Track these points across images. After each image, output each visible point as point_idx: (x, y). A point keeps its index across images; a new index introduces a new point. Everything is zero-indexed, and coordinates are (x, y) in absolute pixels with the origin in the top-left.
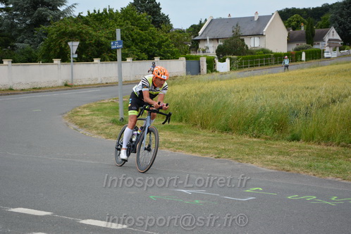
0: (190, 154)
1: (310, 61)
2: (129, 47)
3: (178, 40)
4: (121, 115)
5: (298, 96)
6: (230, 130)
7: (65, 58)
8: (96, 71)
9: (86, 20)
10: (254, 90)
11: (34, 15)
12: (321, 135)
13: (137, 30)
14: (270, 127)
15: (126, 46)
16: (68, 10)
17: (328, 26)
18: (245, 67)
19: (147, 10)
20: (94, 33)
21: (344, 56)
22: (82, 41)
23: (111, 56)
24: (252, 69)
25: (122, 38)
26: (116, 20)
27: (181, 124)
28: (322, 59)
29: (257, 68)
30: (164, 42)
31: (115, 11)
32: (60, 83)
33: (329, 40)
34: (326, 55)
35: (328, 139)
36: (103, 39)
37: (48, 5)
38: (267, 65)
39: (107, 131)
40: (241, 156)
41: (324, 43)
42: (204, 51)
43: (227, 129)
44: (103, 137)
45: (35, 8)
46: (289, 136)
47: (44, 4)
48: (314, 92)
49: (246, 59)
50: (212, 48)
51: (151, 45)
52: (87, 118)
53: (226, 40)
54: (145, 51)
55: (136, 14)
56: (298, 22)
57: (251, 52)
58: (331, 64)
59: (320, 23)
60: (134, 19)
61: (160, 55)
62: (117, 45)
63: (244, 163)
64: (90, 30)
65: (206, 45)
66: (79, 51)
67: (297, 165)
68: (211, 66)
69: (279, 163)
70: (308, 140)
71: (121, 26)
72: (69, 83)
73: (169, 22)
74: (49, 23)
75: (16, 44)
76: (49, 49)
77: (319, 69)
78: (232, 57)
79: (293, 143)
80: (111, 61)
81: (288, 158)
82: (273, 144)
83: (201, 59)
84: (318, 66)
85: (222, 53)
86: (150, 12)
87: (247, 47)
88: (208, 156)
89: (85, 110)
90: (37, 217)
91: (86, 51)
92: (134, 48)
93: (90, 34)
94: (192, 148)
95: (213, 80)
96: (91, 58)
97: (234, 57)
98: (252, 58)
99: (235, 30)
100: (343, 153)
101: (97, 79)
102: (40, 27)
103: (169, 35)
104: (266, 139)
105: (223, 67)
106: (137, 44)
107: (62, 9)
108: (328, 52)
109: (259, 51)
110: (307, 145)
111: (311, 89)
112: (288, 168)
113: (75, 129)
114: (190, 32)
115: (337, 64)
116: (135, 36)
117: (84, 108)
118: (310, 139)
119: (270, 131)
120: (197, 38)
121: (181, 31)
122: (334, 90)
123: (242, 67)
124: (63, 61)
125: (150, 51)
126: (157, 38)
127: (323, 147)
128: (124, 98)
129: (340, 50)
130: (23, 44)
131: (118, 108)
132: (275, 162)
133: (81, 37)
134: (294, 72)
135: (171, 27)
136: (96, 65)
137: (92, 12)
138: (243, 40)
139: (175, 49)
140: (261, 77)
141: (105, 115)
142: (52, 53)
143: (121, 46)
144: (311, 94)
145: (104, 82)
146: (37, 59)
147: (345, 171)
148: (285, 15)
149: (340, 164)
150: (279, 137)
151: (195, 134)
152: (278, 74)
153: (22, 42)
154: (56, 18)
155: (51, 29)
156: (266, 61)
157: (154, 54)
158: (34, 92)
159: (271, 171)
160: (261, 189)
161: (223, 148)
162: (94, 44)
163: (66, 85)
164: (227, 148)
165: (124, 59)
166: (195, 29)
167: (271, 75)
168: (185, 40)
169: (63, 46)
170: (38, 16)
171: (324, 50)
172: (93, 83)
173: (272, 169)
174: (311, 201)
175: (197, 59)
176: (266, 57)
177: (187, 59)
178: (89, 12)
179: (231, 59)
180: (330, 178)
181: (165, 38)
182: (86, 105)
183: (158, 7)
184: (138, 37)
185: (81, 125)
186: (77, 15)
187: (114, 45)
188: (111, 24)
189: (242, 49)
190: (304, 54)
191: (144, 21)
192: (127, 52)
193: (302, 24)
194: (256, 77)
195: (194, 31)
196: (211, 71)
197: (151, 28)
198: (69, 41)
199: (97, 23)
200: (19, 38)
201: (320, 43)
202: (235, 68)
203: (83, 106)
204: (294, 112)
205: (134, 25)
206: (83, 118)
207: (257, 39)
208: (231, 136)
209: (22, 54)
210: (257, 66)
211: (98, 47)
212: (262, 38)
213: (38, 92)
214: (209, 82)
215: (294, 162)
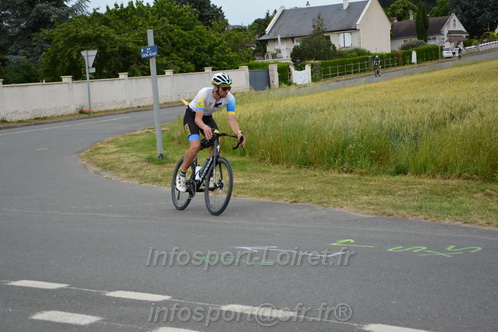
0: (256, 199)
1: (424, 64)
2: (167, 54)
3: (236, 41)
4: (159, 150)
5: (405, 113)
6: (311, 163)
7: (78, 74)
8: (123, 90)
9: (106, 19)
10: (344, 107)
11: (31, 15)
12: (436, 165)
13: (178, 30)
14: (365, 156)
15: (162, 53)
16: (79, 6)
17: (446, 13)
18: (332, 76)
19: (191, 1)
20: (117, 37)
21: (471, 54)
22: (101, 49)
23: (143, 69)
24: (344, 77)
25: (156, 41)
26: (147, 17)
27: (244, 159)
28: (440, 60)
29: (348, 77)
30: (216, 45)
31: (145, 4)
32: (73, 109)
33: (450, 32)
34: (445, 54)
35: (446, 169)
36: (130, 45)
38: (364, 71)
39: (141, 173)
40: (326, 199)
41: (441, 37)
42: (274, 56)
43: (306, 163)
44: (135, 182)
45: (32, 5)
46: (392, 169)
48: (425, 106)
49: (334, 64)
50: (285, 51)
51: (199, 50)
52: (112, 156)
53: (305, 39)
54: (191, 59)
55: (176, 7)
56: (405, 8)
57: (341, 54)
58: (452, 67)
59: (435, 8)
60: (173, 15)
61: (212, 64)
62: (149, 52)
63: (331, 208)
64: (111, 32)
65: (277, 47)
66: (99, 63)
67: (403, 207)
68: (285, 76)
70: (418, 173)
71: (155, 25)
72: (86, 109)
73: (222, 16)
74: (52, 25)
75: (8, 57)
76: (54, 62)
77: (436, 74)
78: (312, 62)
79: (397, 177)
80: (144, 75)
81: (390, 199)
82: (371, 181)
83: (270, 67)
84: (434, 70)
85: (299, 57)
86: (196, 4)
87: (334, 48)
88: (281, 201)
89: (110, 146)
90: (47, 291)
91: (108, 63)
92: (175, 56)
93: (113, 39)
94: (259, 191)
95: (287, 96)
96: (114, 72)
97: (317, 62)
98: (342, 63)
99: (316, 24)
100: (466, 188)
101: (124, 102)
102: (39, 31)
103: (223, 35)
104: (361, 174)
105: (303, 77)
106: (178, 50)
107: (69, 5)
108: (448, 50)
109: (351, 52)
110: (417, 180)
111: (423, 102)
112: (390, 210)
113: (96, 172)
114: (253, 29)
115: (461, 66)
116: (175, 39)
118: (421, 171)
119: (365, 162)
120: (263, 38)
121: (240, 29)
122: (454, 103)
123: (328, 77)
124: (75, 78)
125: (198, 60)
126: (207, 40)
127: (438, 181)
128: (163, 126)
129: (465, 45)
130: (18, 57)
131: (155, 141)
132: (373, 204)
134: (400, 79)
135: (227, 24)
136: (123, 82)
137: (112, 7)
138: (328, 38)
139: (233, 55)
140: (354, 89)
141: (138, 151)
142: (59, 68)
143: (155, 54)
144: (422, 108)
145: (135, 105)
146: (38, 76)
147: (467, 211)
149: (462, 203)
150: (378, 170)
151: (264, 172)
152: (379, 83)
153: (16, 54)
154: (63, 18)
155: (56, 32)
156: (362, 66)
157: (204, 62)
158: (36, 124)
160: (352, 241)
161: (302, 188)
162: (119, 52)
163: (81, 112)
164: (307, 188)
165: (160, 72)
166: (261, 25)
167: (368, 85)
168: (247, 42)
169: (75, 57)
170: (37, 16)
171: (442, 47)
172: (119, 107)
173: (368, 214)
174: (419, 253)
175: (265, 67)
176: (362, 60)
177: (250, 67)
178: (108, 8)
179: (312, 66)
180: (447, 222)
181: (218, 40)
182: (110, 139)
184: (180, 40)
185: (105, 167)
186: (92, 12)
187: (145, 52)
188: (140, 23)
189: (327, 51)
190: (414, 54)
191: (188, 16)
192: (165, 62)
193: (411, 12)
194: (348, 90)
195: (259, 27)
196: (286, 83)
197: (197, 27)
198: (83, 50)
199: (121, 23)
200: (12, 49)
201: (437, 37)
202: (318, 77)
203: (106, 140)
204: (398, 135)
205: (173, 24)
206: (106, 157)
207: (348, 35)
208: (312, 172)
209: (17, 71)
210: (350, 73)
211: (123, 56)
212: (355, 34)
213: (42, 124)
214: (281, 99)
215: (398, 203)
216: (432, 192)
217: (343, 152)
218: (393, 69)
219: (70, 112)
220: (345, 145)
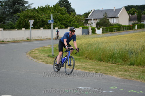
0: (83, 71)
1: (139, 29)
3: (78, 19)
4: (52, 53)
5: (134, 45)
6: (102, 60)
7: (27, 27)
8: (41, 33)
9: (37, 10)
10: (113, 42)
11: (14, 8)
12: (144, 63)
13: (60, 15)
14: (120, 59)
15: (55, 22)
16: (29, 6)
18: (109, 32)
19: (65, 6)
20: (41, 16)
22: (35, 20)
23: (48, 27)
24: (112, 32)
25: (53, 18)
26: (50, 10)
27: (80, 57)
29: (114, 32)
31: (50, 6)
32: (25, 38)
36: (45, 19)
37: (20, 4)
38: (119, 31)
39: (46, 60)
40: (107, 72)
42: (90, 25)
43: (100, 60)
44: (44, 63)
45: (14, 5)
46: (129, 63)
47: (18, 3)
48: (141, 43)
49: (110, 28)
50: (94, 23)
52: (37, 54)
53: (101, 20)
54: (64, 24)
55: (60, 8)
56: (134, 11)
57: (112, 25)
59: (144, 12)
60: (59, 10)
61: (70, 26)
62: (51, 21)
63: (109, 75)
64: (39, 15)
65: (91, 22)
66: (34, 24)
67: (133, 77)
68: (94, 31)
69: (125, 75)
70: (138, 65)
71: (53, 13)
72: (29, 39)
73: (74, 11)
74: (20, 12)
75: (6, 21)
76: (20, 23)
78: (103, 27)
79: (131, 66)
80: (48, 29)
81: (128, 73)
82: (122, 67)
83: (89, 28)
84: (143, 32)
85: (99, 26)
87: (110, 23)
88: (92, 72)
89: (36, 51)
91: (37, 24)
92: (59, 23)
93: (39, 17)
94: (85, 68)
95: (94, 38)
96: (39, 27)
97: (104, 27)
98: (112, 28)
99: (105, 15)
101: (42, 37)
102: (16, 13)
103: (75, 17)
104: (119, 64)
105: (99, 32)
106: (60, 21)
107: (26, 5)
109: (116, 24)
110: (138, 68)
112: (129, 78)
113: (32, 59)
114: (84, 16)
116: (59, 18)
117: (36, 50)
118: (139, 65)
119: (120, 61)
120: (87, 19)
121: (80, 16)
123: (108, 32)
124: (26, 29)
125: (66, 25)
126: (69, 19)
128: (54, 45)
130: (8, 21)
131: (51, 50)
132: (123, 75)
133: (35, 18)
134: (132, 34)
135: (76, 13)
136: (42, 30)
137: (40, 7)
138: (108, 20)
139: (77, 24)
140: (116, 36)
141: (45, 53)
142: (21, 25)
143: (53, 22)
144: (139, 44)
145: (45, 38)
146: (15, 27)
148: (128, 8)
150: (124, 63)
151: (86, 62)
152: (125, 35)
153: (8, 20)
154: (24, 10)
155: (21, 14)
156: (119, 29)
157: (68, 26)
158: (13, 43)
159: (121, 79)
160: (116, 87)
161: (99, 68)
162: (41, 21)
163: (28, 40)
164: (101, 68)
165: (54, 28)
166: (87, 14)
167: (121, 35)
168: (82, 20)
169: (27, 22)
170: (15, 9)
172: (40, 39)
173: (121, 78)
174: (139, 93)
175: (87, 28)
176: (119, 27)
177: (83, 28)
178: (38, 7)
181: (73, 19)
182: (36, 49)
183: (69, 5)
184: (61, 18)
185: (35, 57)
186: (33, 8)
187: (49, 22)
188: (48, 12)
189: (108, 24)
190: (136, 26)
191: (63, 11)
192: (55, 25)
193: (136, 13)
194: (114, 37)
195: (86, 15)
196: (94, 33)
197: (66, 14)
198: (30, 20)
199: (42, 12)
200: (7, 18)
201: (144, 21)
202: (104, 32)
203: (35, 49)
204: (131, 52)
205: (59, 13)
206: (35, 55)
207: (115, 19)
208: (102, 63)
209: (8, 26)
210: (115, 31)
211: (42, 22)
212: (117, 19)
213: (15, 43)
214: (92, 39)
215: (131, 75)
216: (143, 72)
217: (113, 57)
218: (129, 31)
219: (24, 39)
220: (114, 55)
